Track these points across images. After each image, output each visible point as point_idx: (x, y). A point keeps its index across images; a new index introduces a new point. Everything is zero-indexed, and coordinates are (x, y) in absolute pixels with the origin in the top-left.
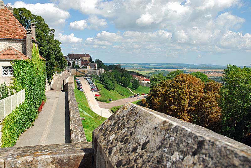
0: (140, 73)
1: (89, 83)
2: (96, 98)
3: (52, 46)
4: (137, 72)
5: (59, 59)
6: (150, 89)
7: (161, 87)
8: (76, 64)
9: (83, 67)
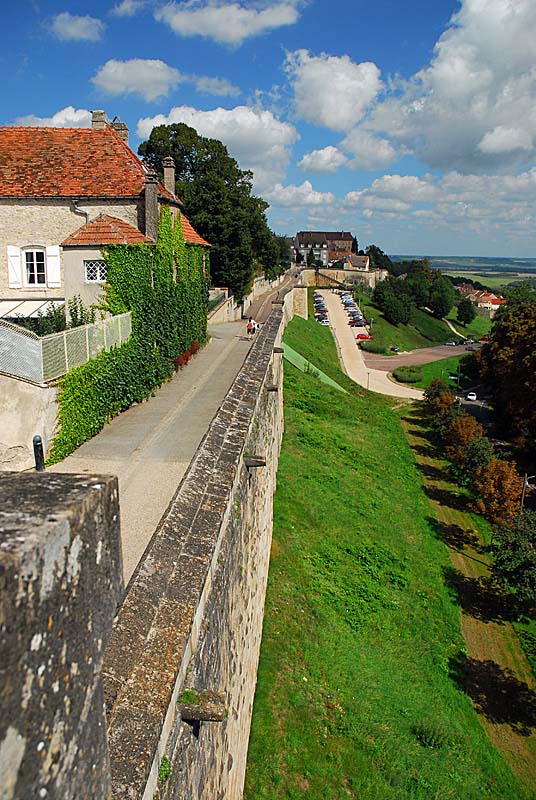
0: (483, 282)
1: (347, 305)
2: (359, 344)
3: (244, 212)
4: (475, 279)
5: (262, 244)
6: (494, 325)
7: (520, 319)
8: (316, 259)
9: (335, 266)
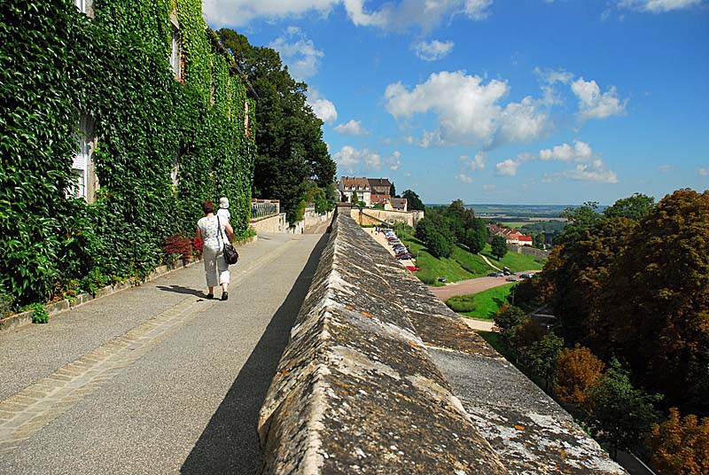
1: (391, 240)
8: (360, 200)
9: (376, 207)
